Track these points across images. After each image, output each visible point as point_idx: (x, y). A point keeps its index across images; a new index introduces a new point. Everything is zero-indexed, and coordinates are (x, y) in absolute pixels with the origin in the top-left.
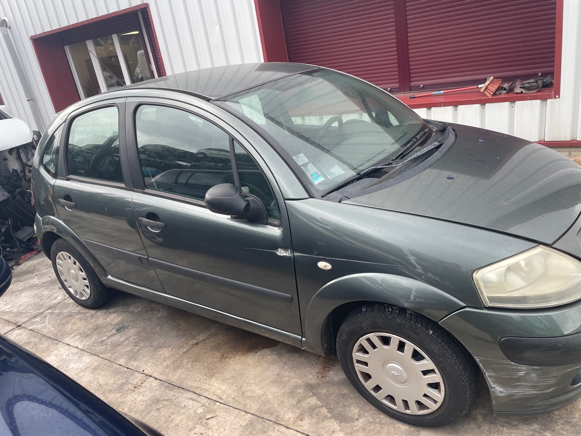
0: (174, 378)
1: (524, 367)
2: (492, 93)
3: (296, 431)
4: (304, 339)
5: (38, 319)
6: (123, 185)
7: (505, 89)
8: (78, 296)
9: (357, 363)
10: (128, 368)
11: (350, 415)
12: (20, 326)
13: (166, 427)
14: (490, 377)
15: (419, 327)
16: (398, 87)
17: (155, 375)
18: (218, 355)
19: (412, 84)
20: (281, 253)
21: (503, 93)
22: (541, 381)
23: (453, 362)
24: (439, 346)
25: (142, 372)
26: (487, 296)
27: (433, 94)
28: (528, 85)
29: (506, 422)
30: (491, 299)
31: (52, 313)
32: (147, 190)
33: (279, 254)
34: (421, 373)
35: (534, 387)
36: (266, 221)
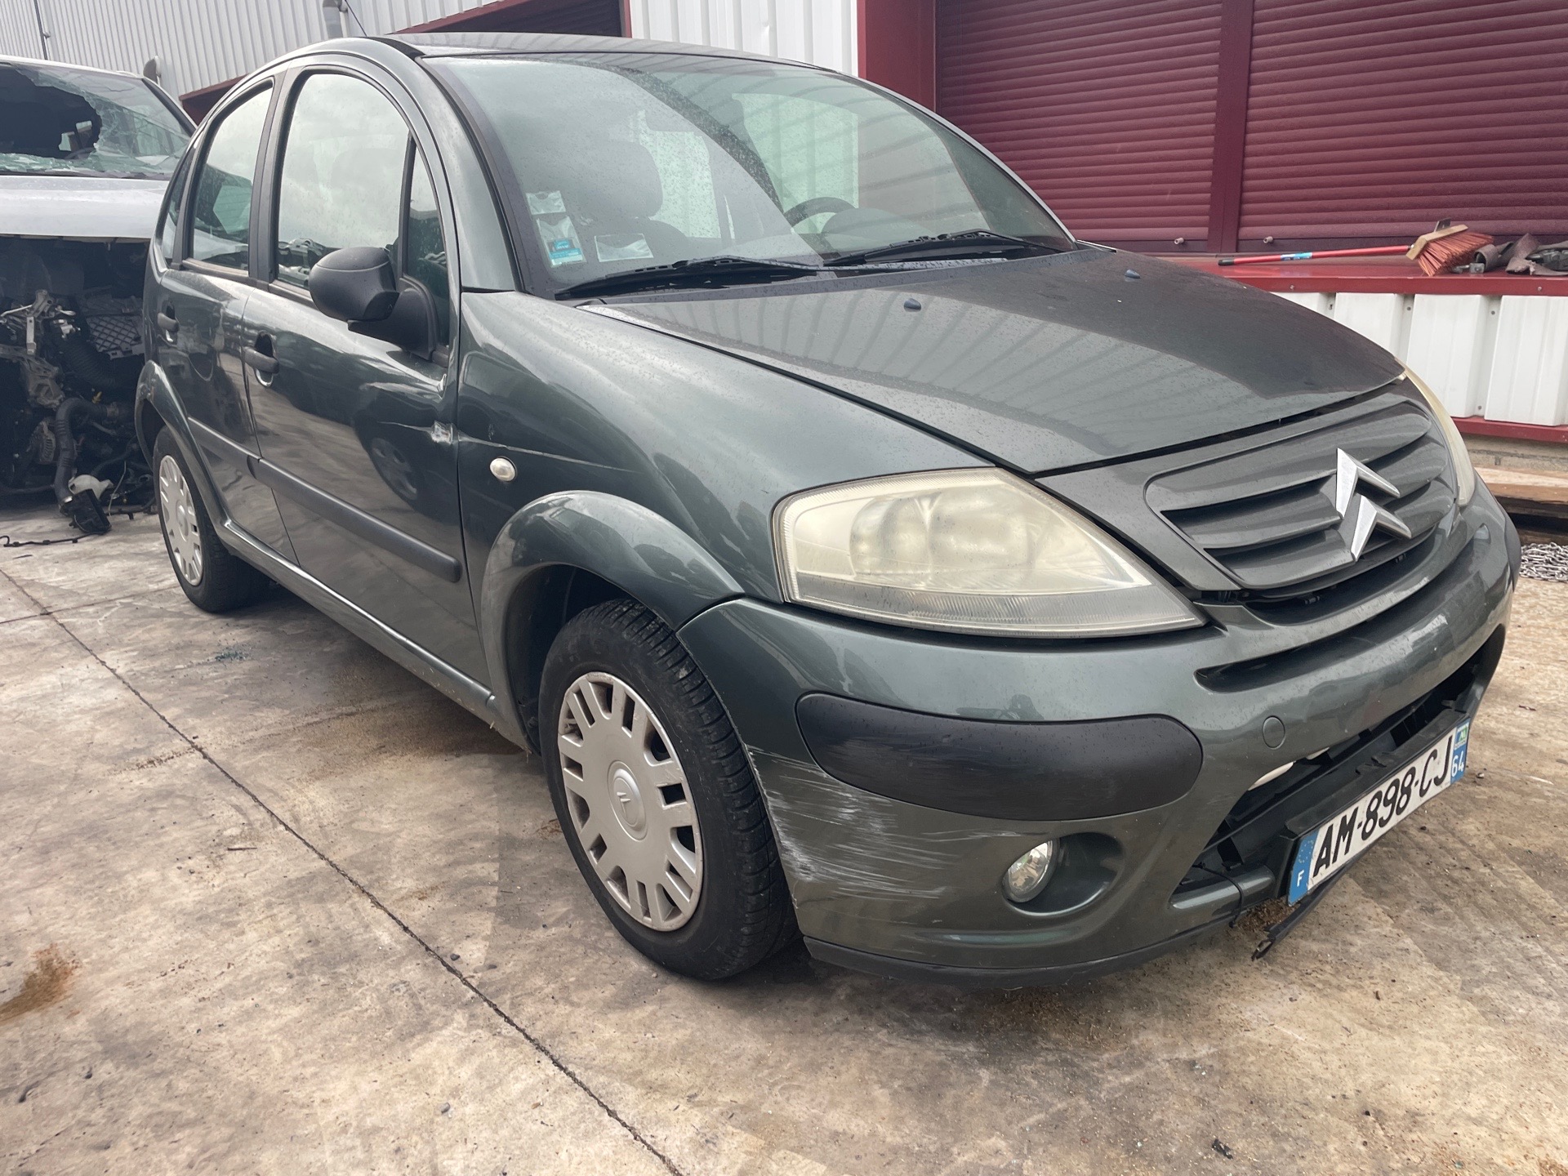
0: (239, 765)
1: (849, 793)
2: (1437, 266)
3: (390, 914)
4: (493, 698)
5: (91, 610)
6: (245, 274)
7: (1482, 260)
8: (187, 576)
9: (568, 767)
10: (171, 726)
11: (539, 914)
12: (48, 614)
13: (136, 843)
14: (778, 812)
15: (661, 654)
16: (1206, 237)
17: (210, 751)
18: (374, 742)
19: (1245, 231)
20: (440, 435)
21: (1473, 270)
22: (899, 850)
23: (714, 762)
24: (691, 711)
25: (190, 739)
26: (798, 574)
27: (1283, 259)
28: (1553, 254)
29: (899, 1020)
30: (806, 582)
31: (125, 605)
32: (277, 285)
33: (434, 438)
34: (659, 794)
35: (881, 867)
36: (430, 350)
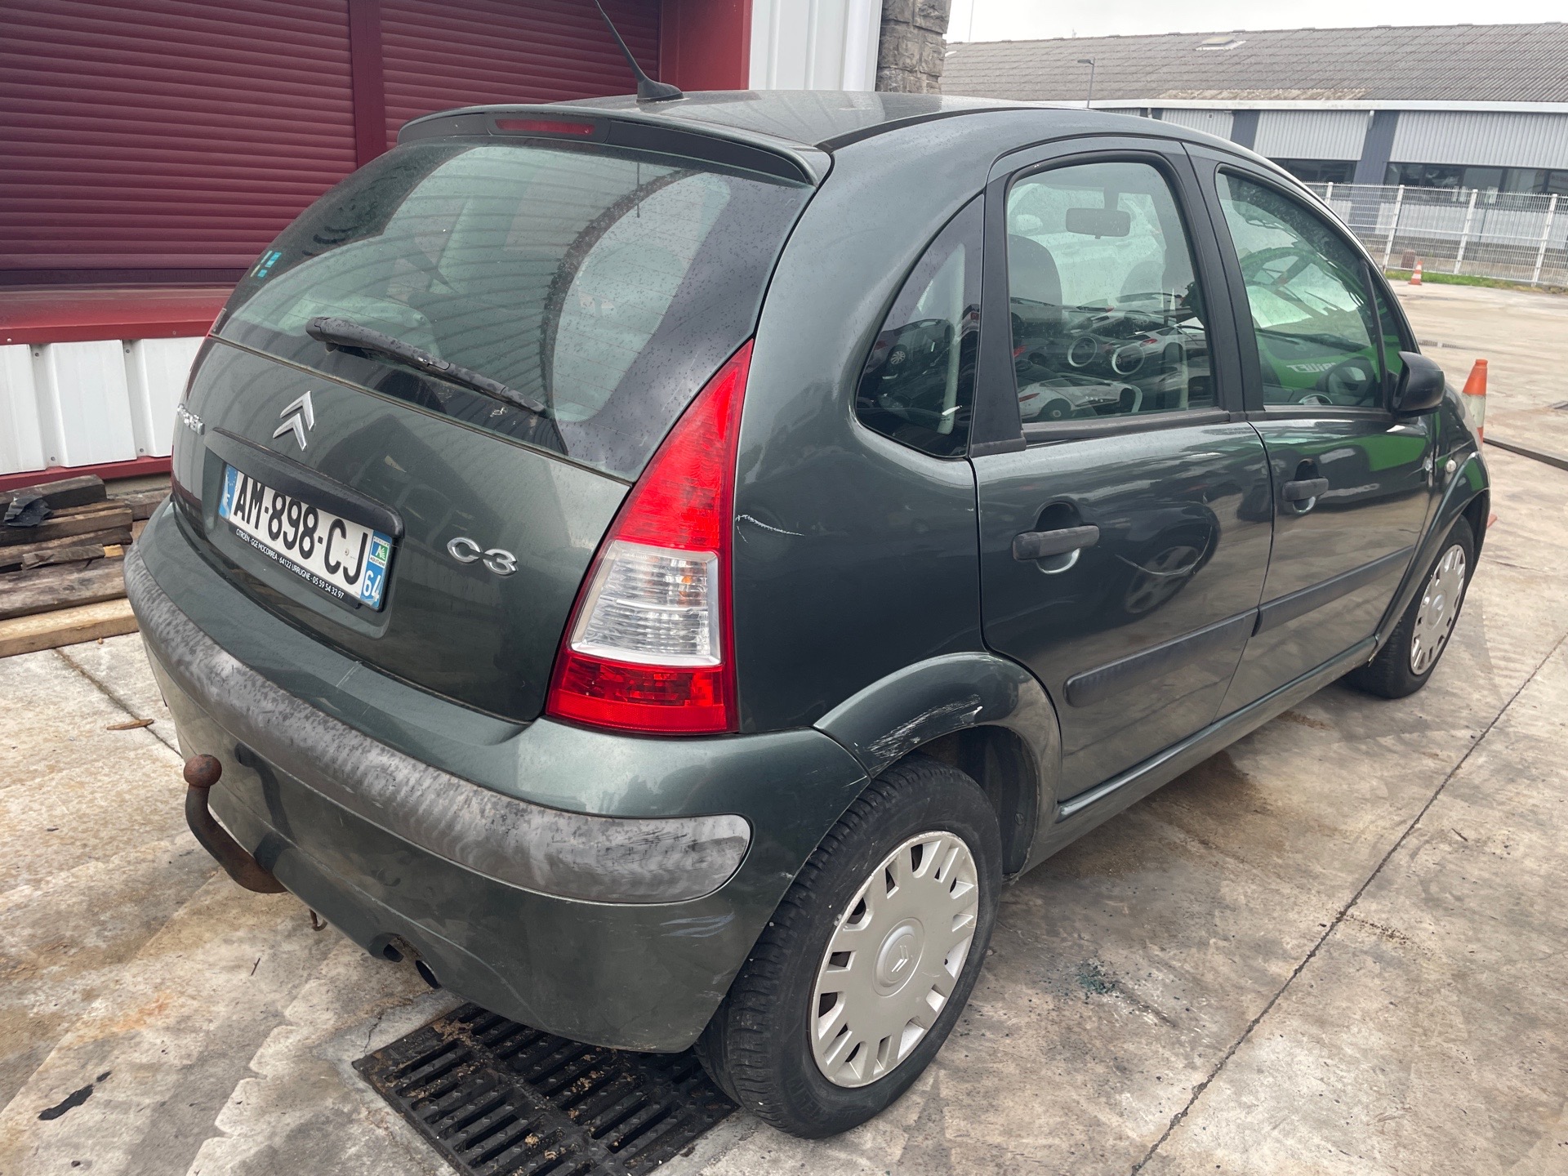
13: (1506, 887)
25: (1328, 928)
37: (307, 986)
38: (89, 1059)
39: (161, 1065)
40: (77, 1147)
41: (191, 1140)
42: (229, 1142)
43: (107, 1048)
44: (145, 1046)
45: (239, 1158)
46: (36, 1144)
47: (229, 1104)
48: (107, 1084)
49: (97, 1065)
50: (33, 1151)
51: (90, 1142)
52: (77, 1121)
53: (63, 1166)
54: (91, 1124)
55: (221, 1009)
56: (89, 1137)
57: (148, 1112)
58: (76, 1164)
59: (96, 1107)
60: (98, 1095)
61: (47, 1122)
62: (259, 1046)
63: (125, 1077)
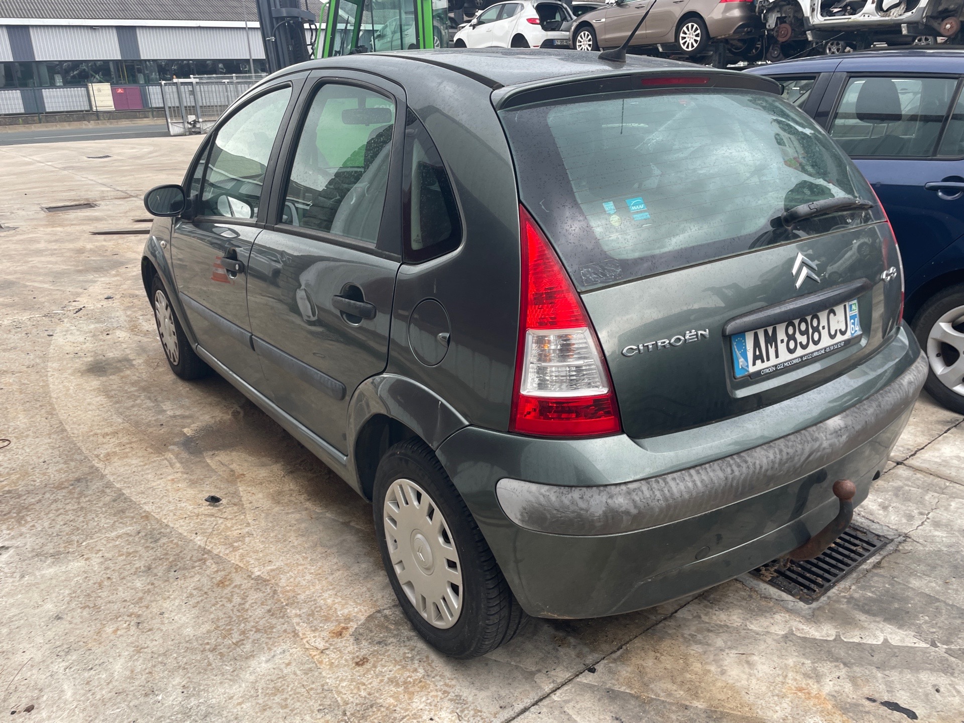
37: (755, 629)
38: (861, 711)
39: (849, 676)
40: (927, 695)
41: (896, 650)
42: (889, 637)
43: (848, 706)
44: (837, 688)
45: (897, 630)
46: (936, 713)
47: (864, 641)
48: (876, 696)
49: (863, 706)
50: (941, 713)
51: (920, 690)
52: (911, 701)
53: (942, 697)
54: (908, 694)
55: (791, 662)
56: (916, 691)
57: (887, 672)
58: (938, 691)
59: (896, 696)
60: (886, 698)
61: (917, 714)
62: (815, 639)
63: (866, 691)
